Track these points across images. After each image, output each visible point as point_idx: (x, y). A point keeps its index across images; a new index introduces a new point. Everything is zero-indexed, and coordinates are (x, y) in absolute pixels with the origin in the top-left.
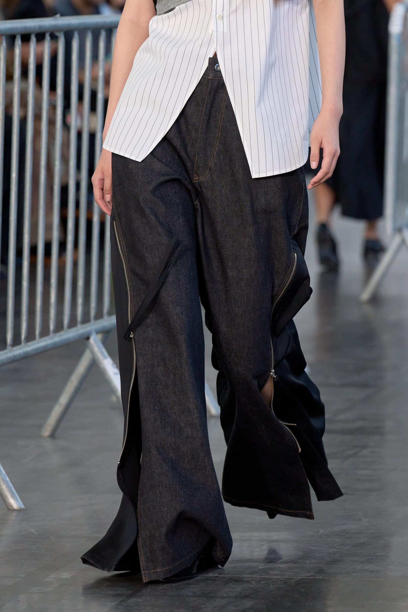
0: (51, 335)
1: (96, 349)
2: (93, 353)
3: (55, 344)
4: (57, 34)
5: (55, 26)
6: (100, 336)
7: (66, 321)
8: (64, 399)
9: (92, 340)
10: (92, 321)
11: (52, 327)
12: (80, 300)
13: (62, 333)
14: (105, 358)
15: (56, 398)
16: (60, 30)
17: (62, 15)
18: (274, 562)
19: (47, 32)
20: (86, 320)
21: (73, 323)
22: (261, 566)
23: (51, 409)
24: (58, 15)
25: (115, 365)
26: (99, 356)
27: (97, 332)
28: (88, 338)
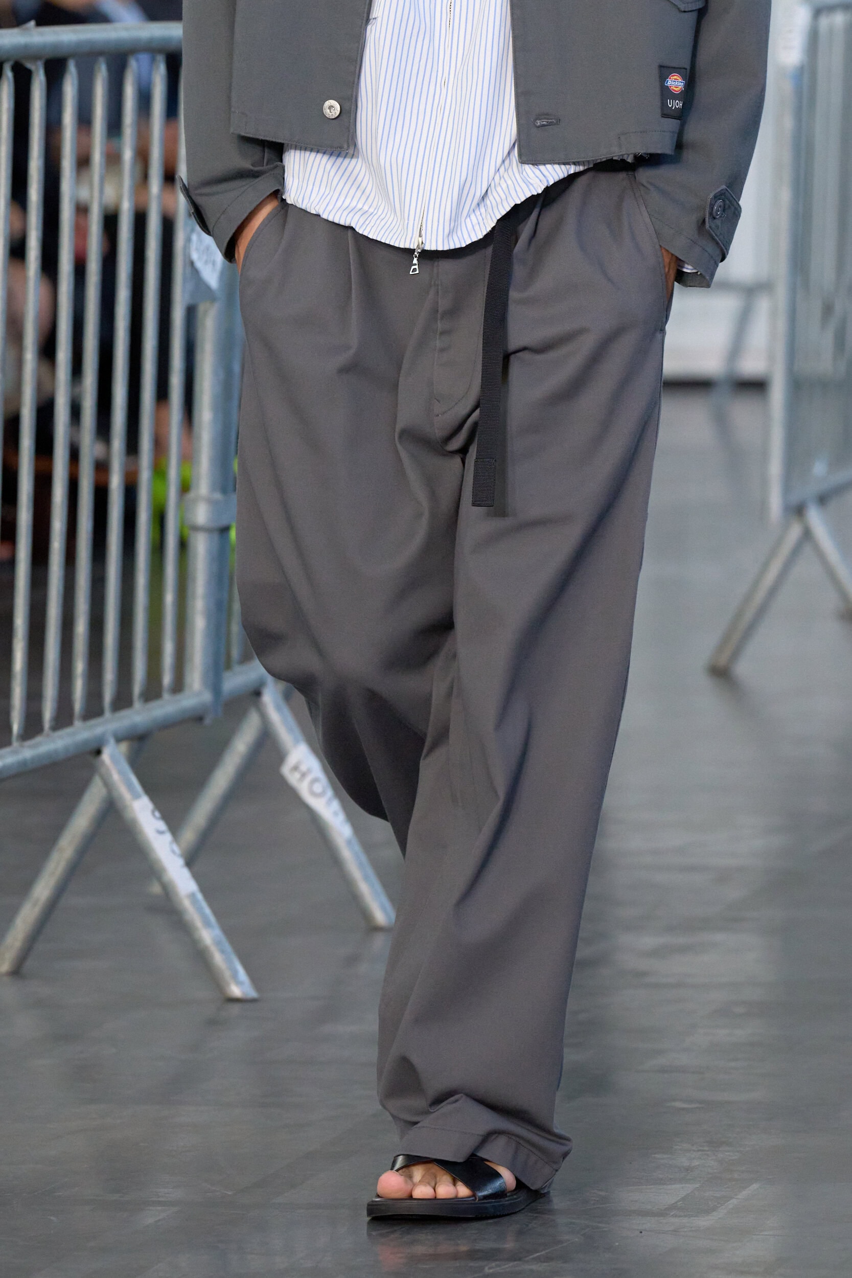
0: (15, 744)
1: (116, 777)
2: (108, 784)
3: (24, 763)
4: (29, 65)
5: (26, 47)
6: (124, 747)
7: (48, 712)
8: (43, 890)
9: (106, 756)
10: (108, 714)
11: (16, 728)
12: (80, 666)
13: (38, 739)
14: (136, 797)
15: (26, 887)
16: (35, 58)
17: (39, 24)
18: (520, 1260)
19: (7, 60)
20: (93, 710)
21: (64, 718)
22: (490, 1268)
23: (14, 911)
24: (32, 23)
25: (157, 814)
26: (123, 791)
27: (119, 740)
28: (98, 752)
